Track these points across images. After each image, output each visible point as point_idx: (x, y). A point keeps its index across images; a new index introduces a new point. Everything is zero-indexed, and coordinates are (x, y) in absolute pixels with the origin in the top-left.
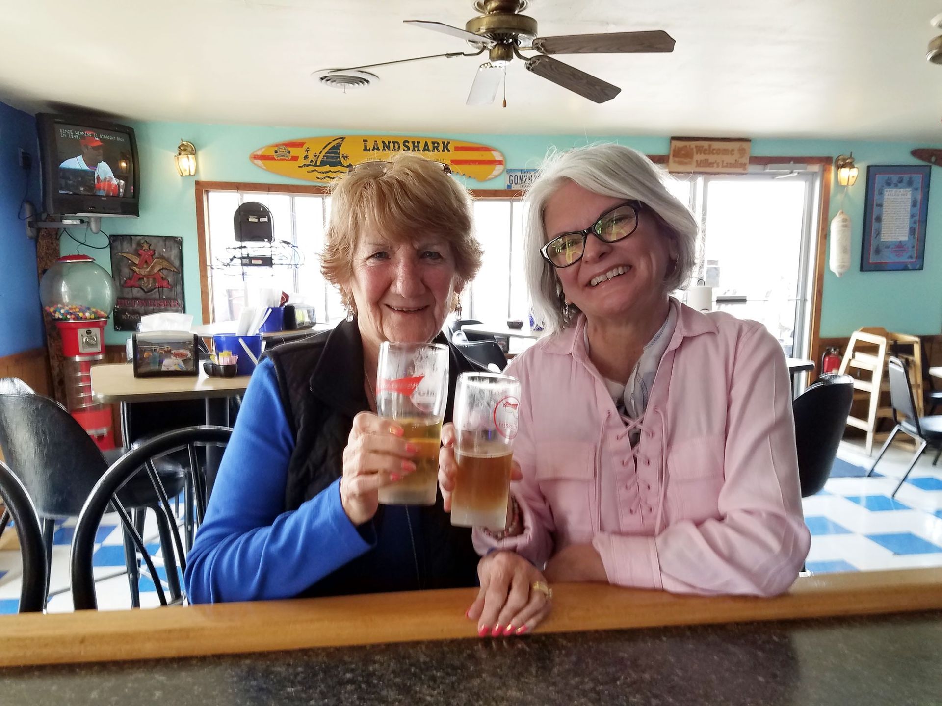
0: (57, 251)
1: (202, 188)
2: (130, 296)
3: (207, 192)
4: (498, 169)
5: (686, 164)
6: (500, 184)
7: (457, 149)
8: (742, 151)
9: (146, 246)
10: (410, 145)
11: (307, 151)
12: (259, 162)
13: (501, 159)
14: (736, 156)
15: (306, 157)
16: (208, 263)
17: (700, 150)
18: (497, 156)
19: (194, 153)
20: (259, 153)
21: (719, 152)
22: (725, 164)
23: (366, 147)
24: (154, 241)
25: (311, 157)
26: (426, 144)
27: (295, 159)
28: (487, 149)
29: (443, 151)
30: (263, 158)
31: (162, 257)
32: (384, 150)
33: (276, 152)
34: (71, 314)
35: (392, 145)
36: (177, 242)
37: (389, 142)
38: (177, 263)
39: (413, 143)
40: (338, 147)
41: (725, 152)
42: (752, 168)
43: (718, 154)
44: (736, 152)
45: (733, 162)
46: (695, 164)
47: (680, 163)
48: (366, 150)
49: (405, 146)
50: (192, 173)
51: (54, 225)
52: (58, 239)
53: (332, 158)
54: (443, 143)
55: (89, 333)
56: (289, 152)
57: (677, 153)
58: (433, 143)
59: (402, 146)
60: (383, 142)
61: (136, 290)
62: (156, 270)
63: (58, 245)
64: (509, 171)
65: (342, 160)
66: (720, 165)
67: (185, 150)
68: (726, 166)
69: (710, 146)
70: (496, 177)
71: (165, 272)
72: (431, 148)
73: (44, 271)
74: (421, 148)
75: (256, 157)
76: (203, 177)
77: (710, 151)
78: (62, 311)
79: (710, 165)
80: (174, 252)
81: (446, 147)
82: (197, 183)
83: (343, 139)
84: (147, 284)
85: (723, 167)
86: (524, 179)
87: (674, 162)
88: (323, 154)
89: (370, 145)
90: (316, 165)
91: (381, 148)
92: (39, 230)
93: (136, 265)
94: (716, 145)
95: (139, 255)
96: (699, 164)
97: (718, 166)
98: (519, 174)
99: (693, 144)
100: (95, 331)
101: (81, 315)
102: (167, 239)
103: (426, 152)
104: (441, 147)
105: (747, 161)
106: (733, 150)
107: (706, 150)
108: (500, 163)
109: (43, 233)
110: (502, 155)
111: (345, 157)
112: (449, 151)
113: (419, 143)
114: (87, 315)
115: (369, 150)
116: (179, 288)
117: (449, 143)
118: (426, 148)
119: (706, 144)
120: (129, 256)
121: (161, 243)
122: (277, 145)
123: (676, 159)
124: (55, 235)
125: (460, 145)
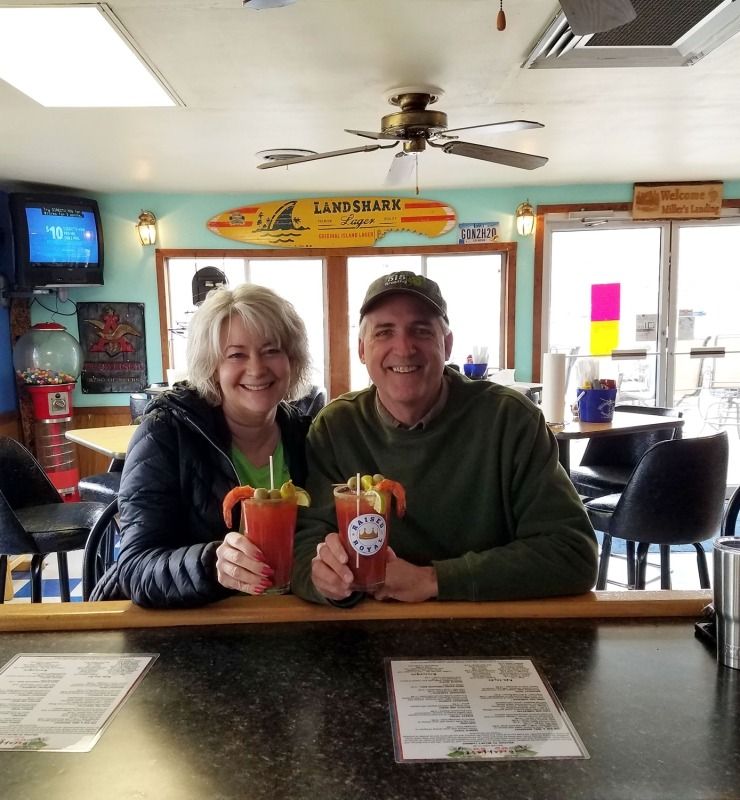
0: (28, 320)
1: (163, 256)
2: (96, 360)
3: (167, 259)
4: (450, 224)
5: (651, 210)
6: (452, 239)
7: (408, 206)
8: (714, 194)
9: (111, 313)
10: (361, 205)
11: (260, 216)
12: (215, 229)
13: (452, 214)
14: (707, 200)
15: (259, 222)
16: (169, 327)
17: (666, 195)
18: (448, 212)
19: (153, 223)
20: (215, 220)
21: (687, 196)
22: (694, 209)
23: (317, 209)
24: (118, 308)
25: (264, 222)
26: (376, 203)
27: (249, 224)
28: (438, 205)
29: (394, 209)
30: (219, 225)
31: (126, 323)
32: (335, 211)
33: (231, 218)
34: (40, 379)
35: (342, 206)
36: (139, 308)
37: (340, 203)
38: (140, 328)
39: (364, 202)
40: (290, 210)
41: (695, 196)
42: (725, 212)
43: (687, 199)
44: (707, 195)
45: (704, 206)
46: (661, 209)
47: (645, 210)
48: (317, 212)
49: (356, 206)
50: (153, 242)
51: (25, 295)
52: (28, 307)
53: (284, 221)
54: (394, 201)
55: (58, 397)
56: (243, 218)
57: (641, 200)
58: (383, 201)
59: (353, 207)
60: (334, 203)
61: (101, 355)
62: (120, 336)
63: (29, 313)
64: (461, 226)
65: (294, 223)
66: (690, 210)
67: (145, 220)
68: (696, 211)
69: (677, 190)
70: (448, 232)
71: (129, 336)
72: (381, 207)
73: (18, 338)
74: (372, 207)
75: (212, 224)
76: (163, 245)
77: (678, 196)
78: (33, 377)
79: (677, 210)
80: (137, 317)
81: (396, 205)
82: (157, 251)
83: (295, 202)
84: (113, 349)
85: (692, 212)
86: (477, 233)
87: (639, 209)
88: (276, 218)
89: (321, 208)
90: (269, 229)
91: (332, 209)
92: (11, 300)
93: (102, 331)
94: (684, 189)
95: (105, 322)
96: (665, 210)
97: (687, 212)
98: (471, 228)
99: (658, 189)
100: (64, 395)
101: (50, 380)
102: (130, 305)
103: (377, 211)
104: (391, 206)
105: (719, 204)
106: (703, 194)
107: (673, 195)
108: (452, 218)
109: (15, 302)
110: (454, 210)
111: (297, 220)
112: (399, 209)
113: (369, 202)
114: (56, 379)
115: (320, 212)
116: (141, 351)
117: (399, 201)
118: (376, 207)
119: (672, 189)
120: (96, 322)
121: (125, 309)
122: (231, 212)
123: (641, 206)
124: (26, 305)
125: (410, 202)
